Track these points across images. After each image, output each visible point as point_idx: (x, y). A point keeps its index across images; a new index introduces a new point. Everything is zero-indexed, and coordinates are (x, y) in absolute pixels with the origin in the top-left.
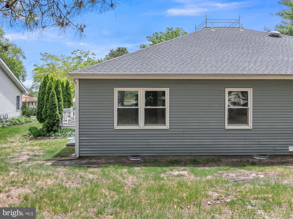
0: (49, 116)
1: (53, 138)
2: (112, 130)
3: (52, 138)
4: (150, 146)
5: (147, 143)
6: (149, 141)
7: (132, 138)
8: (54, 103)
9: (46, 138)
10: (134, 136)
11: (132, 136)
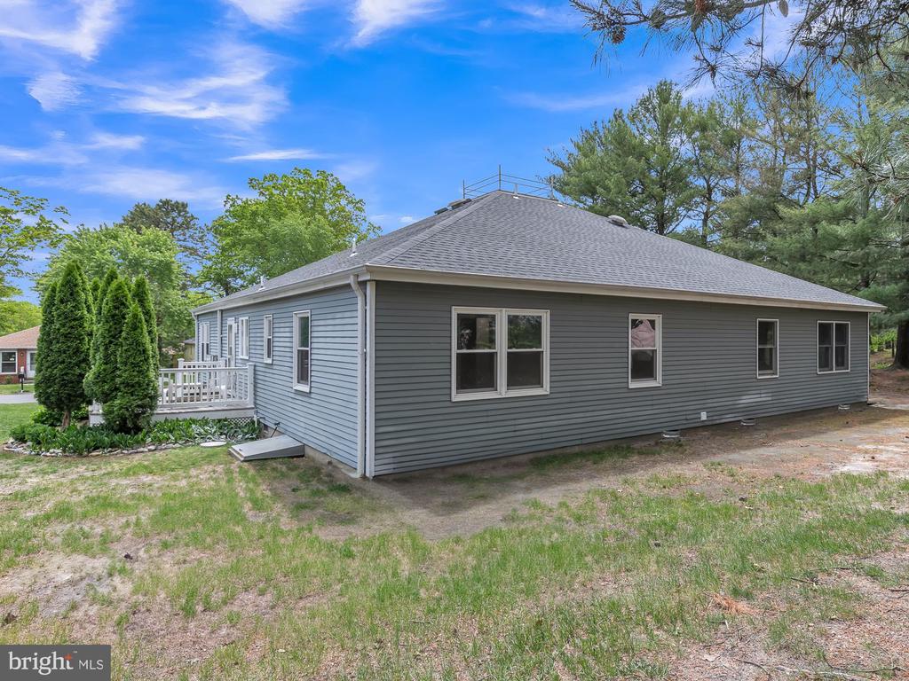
0: (127, 385)
1: (150, 450)
2: (448, 404)
3: (146, 450)
4: (518, 433)
5: (512, 428)
6: (517, 422)
7: (485, 419)
8: (141, 349)
9: (125, 452)
10: (490, 413)
11: (485, 414)
